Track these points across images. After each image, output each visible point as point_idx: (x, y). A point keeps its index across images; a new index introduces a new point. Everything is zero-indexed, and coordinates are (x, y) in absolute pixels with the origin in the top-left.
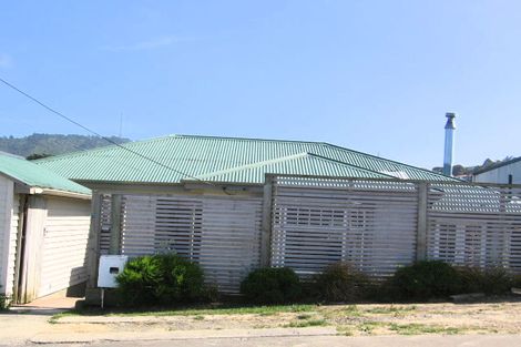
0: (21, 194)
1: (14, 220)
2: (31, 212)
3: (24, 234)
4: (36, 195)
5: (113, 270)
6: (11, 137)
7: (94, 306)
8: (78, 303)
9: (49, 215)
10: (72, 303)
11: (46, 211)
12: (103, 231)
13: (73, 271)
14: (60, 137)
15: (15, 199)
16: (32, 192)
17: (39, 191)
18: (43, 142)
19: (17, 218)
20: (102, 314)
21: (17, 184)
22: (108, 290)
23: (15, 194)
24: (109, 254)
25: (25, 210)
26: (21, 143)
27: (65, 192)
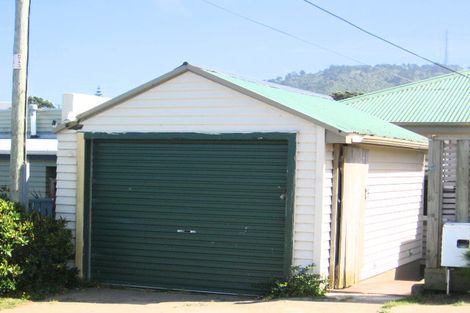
0: (334, 145)
1: (327, 178)
2: (347, 167)
3: (340, 196)
4: (354, 145)
5: (461, 243)
6: (302, 73)
7: (437, 292)
8: (415, 288)
9: (370, 170)
10: (406, 287)
11: (367, 166)
12: (445, 191)
13: (403, 245)
14: (366, 69)
15: (327, 151)
16: (348, 141)
17: (357, 139)
18: (343, 76)
19: (330, 175)
20: (449, 303)
21: (329, 131)
22: (454, 270)
23: (327, 144)
24: (456, 221)
25: (340, 165)
26: (316, 80)
27: (389, 140)
